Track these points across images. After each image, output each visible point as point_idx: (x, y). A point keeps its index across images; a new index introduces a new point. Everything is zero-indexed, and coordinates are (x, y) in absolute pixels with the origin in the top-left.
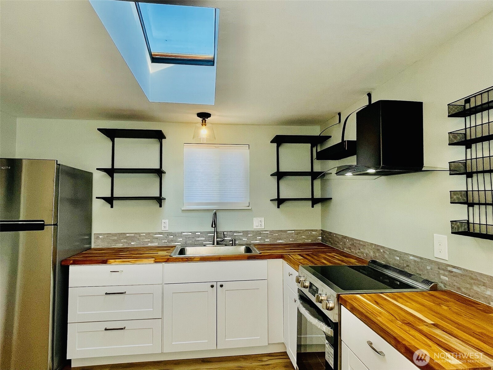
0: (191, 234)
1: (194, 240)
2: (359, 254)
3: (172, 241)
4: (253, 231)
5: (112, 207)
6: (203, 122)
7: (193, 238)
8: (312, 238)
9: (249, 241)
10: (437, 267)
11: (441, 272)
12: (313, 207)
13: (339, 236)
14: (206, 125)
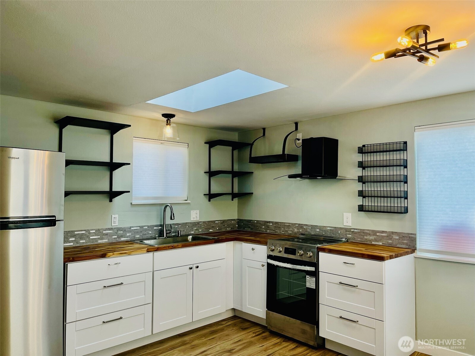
0: (139, 228)
1: (142, 234)
2: (283, 233)
3: (122, 236)
4: (191, 223)
6: (167, 122)
7: (141, 232)
8: (232, 226)
10: (345, 231)
11: (348, 233)
12: (232, 200)
13: (261, 222)
14: (170, 125)
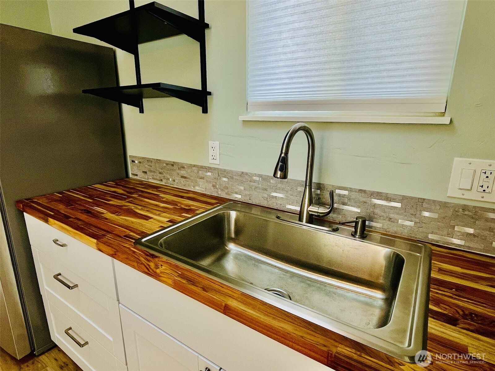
1: (266, 195)
5: (142, 111)
7: (265, 189)
9: (423, 232)
